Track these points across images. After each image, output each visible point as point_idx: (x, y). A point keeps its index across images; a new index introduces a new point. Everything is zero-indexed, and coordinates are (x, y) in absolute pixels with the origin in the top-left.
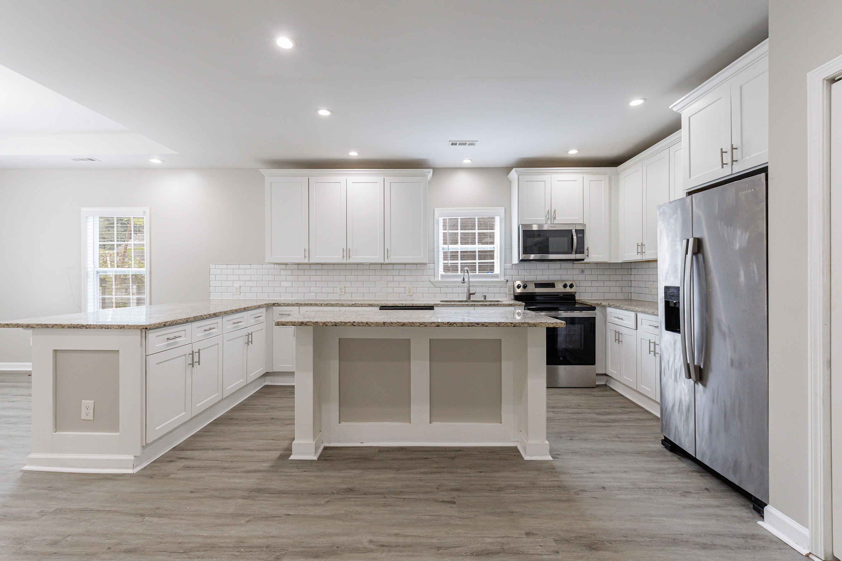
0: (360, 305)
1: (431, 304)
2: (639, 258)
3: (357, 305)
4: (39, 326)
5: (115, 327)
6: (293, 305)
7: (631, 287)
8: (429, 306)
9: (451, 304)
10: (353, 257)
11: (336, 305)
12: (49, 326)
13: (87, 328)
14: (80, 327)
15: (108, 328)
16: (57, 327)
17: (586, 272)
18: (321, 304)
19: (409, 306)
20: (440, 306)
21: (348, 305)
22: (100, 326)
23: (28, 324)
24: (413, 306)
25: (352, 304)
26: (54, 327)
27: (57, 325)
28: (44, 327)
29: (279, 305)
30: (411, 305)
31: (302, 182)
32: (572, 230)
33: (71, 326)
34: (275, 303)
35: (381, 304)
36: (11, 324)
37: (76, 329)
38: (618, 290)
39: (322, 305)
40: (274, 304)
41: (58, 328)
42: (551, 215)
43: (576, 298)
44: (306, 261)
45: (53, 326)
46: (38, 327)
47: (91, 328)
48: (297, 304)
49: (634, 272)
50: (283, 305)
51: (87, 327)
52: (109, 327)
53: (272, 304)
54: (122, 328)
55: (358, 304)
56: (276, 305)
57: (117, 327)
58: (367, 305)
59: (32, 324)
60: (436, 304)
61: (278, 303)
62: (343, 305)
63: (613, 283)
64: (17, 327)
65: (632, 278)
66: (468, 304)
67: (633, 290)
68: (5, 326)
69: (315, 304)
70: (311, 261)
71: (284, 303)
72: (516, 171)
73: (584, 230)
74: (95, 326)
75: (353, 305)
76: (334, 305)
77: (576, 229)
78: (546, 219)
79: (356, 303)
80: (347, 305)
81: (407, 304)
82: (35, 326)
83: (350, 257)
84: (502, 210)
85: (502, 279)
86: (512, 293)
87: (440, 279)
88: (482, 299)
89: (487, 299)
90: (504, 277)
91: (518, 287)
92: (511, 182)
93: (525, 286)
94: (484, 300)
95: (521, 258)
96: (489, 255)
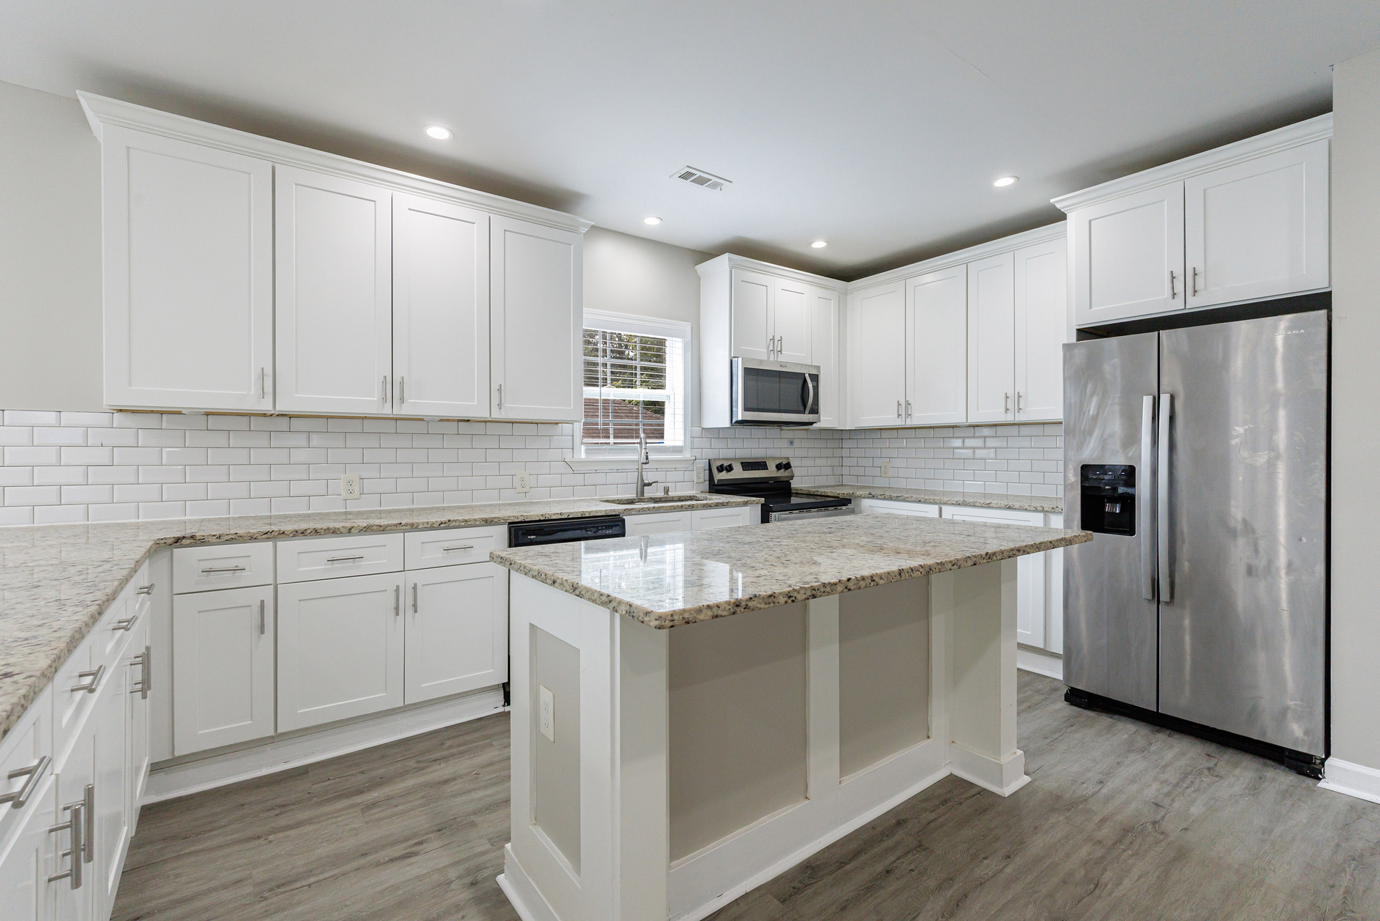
0: (463, 524)
1: (619, 510)
2: (899, 423)
3: (454, 524)
6: (252, 538)
7: (842, 466)
8: (614, 513)
9: (654, 507)
10: (409, 401)
11: (395, 528)
17: (797, 444)
18: (350, 529)
19: (576, 516)
20: (635, 513)
21: (429, 526)
24: (584, 516)
25: (442, 523)
29: (196, 541)
30: (579, 516)
32: (804, 374)
34: (184, 537)
35: (513, 518)
38: (828, 471)
39: (353, 530)
40: (178, 541)
42: (776, 345)
43: (792, 486)
44: (266, 406)
48: (266, 533)
49: (846, 444)
50: (214, 540)
53: (169, 542)
55: (455, 521)
56: (184, 542)
58: (478, 523)
60: (627, 509)
61: (192, 537)
62: (416, 528)
63: (823, 462)
65: (845, 453)
66: (682, 506)
67: (845, 471)
69: (328, 529)
70: (281, 407)
71: (217, 533)
72: (730, 259)
73: (818, 375)
75: (443, 525)
76: (389, 528)
77: (810, 373)
78: (768, 352)
79: (452, 519)
80: (425, 525)
81: (571, 513)
83: (402, 400)
84: (687, 327)
85: (687, 455)
86: (702, 480)
87: (583, 456)
88: (661, 494)
89: (671, 494)
90: (691, 452)
91: (721, 469)
92: (700, 279)
93: (730, 469)
94: (666, 495)
95: (740, 418)
96: (657, 408)
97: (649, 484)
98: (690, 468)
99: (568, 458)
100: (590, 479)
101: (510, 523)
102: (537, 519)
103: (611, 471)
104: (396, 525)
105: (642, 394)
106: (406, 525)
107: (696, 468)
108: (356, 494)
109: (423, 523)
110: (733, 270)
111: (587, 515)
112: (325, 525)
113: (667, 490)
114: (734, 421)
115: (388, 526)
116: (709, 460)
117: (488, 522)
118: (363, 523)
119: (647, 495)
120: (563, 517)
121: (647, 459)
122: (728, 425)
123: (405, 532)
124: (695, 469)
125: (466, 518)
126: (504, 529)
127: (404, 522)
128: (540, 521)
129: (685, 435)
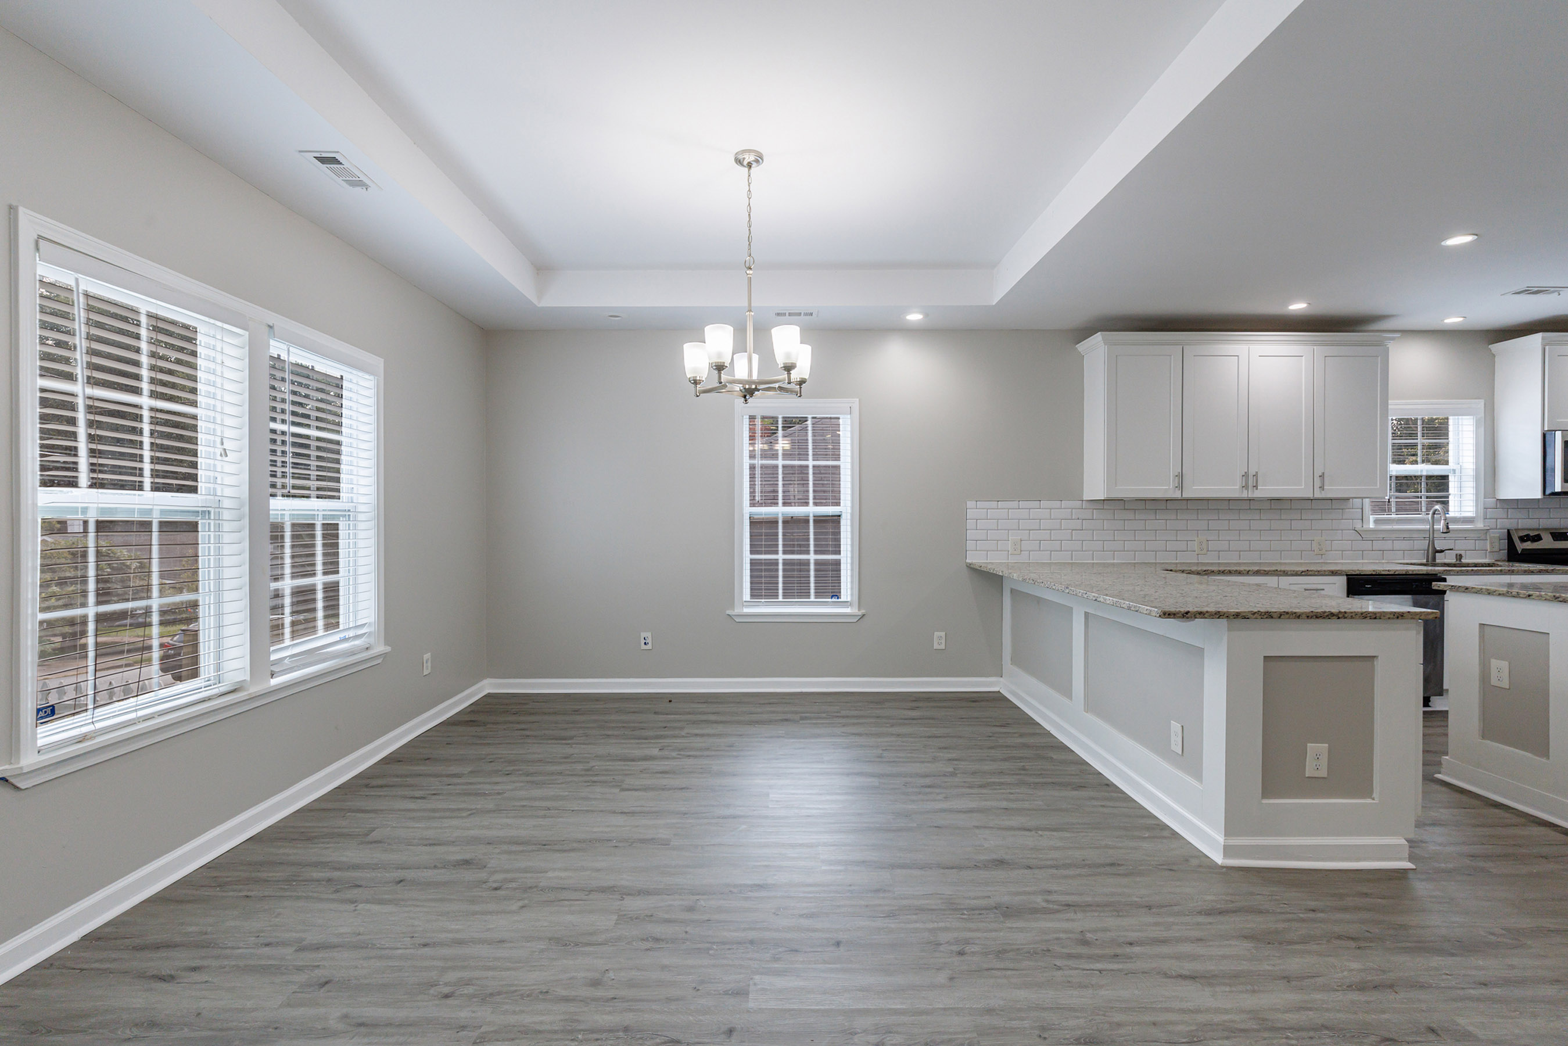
3: (1310, 573)
4: (1256, 615)
5: (1388, 617)
12: (1275, 615)
13: (1339, 618)
14: (1328, 616)
15: (1375, 618)
16: (1288, 616)
18: (1249, 572)
22: (1362, 614)
23: (1237, 613)
26: (1282, 617)
27: (1287, 613)
28: (1265, 616)
31: (1171, 356)
33: (1311, 614)
35: (1351, 572)
36: (1207, 612)
37: (1321, 620)
41: (1289, 618)
44: (1177, 495)
45: (1281, 615)
46: (1254, 616)
47: (1345, 618)
51: (1340, 616)
52: (1378, 615)
54: (1400, 618)
55: (1311, 571)
57: (1392, 616)
58: (1327, 573)
59: (1245, 612)
64: (1219, 618)
68: (1198, 616)
70: (1185, 495)
72: (1543, 338)
74: (1353, 615)
75: (1303, 573)
80: (1293, 573)
82: (1250, 615)
83: (1256, 487)
84: (1480, 404)
85: (1480, 525)
86: (1496, 549)
87: (1372, 526)
88: (1454, 561)
89: (1464, 561)
90: (1484, 522)
91: (1523, 539)
92: (1494, 356)
93: (1537, 538)
94: (1458, 562)
95: (1558, 488)
96: (1440, 483)
97: (1441, 551)
98: (1483, 537)
99: (1358, 526)
100: (1378, 545)
101: (1347, 575)
102: (1370, 573)
103: (1398, 539)
104: (1274, 571)
105: (1423, 469)
106: (1280, 571)
107: (1490, 538)
108: (1205, 551)
109: (1291, 571)
110: (1547, 348)
111: (1410, 573)
112: (1235, 568)
113: (1459, 557)
114: (1548, 492)
115: (1270, 571)
116: (1508, 531)
117: (1333, 573)
118: (1256, 568)
119: (1438, 561)
120: (1391, 573)
121: (1448, 528)
122: (1538, 495)
123: (1278, 575)
124: (1488, 538)
125: (1319, 569)
126: (1343, 580)
127: (1279, 570)
128: (1372, 575)
129: (1477, 506)
